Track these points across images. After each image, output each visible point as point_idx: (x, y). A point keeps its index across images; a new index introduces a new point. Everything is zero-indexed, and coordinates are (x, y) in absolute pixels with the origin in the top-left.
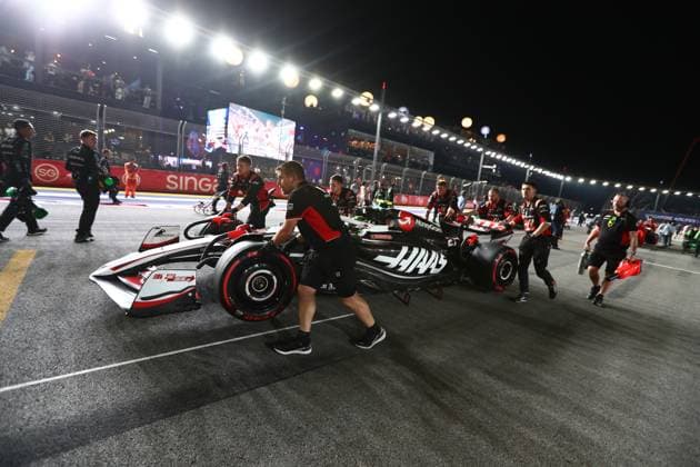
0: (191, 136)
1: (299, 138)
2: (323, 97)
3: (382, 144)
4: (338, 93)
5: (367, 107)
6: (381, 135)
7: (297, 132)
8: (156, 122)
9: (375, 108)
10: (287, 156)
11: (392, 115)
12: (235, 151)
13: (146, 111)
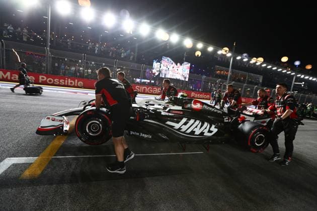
0: (147, 71)
1: (192, 70)
2: (204, 51)
3: (232, 72)
4: (210, 49)
5: (225, 55)
6: (232, 68)
7: (191, 68)
8: (135, 65)
9: (229, 55)
10: (185, 78)
11: (239, 58)
12: (163, 77)
13: (131, 61)
